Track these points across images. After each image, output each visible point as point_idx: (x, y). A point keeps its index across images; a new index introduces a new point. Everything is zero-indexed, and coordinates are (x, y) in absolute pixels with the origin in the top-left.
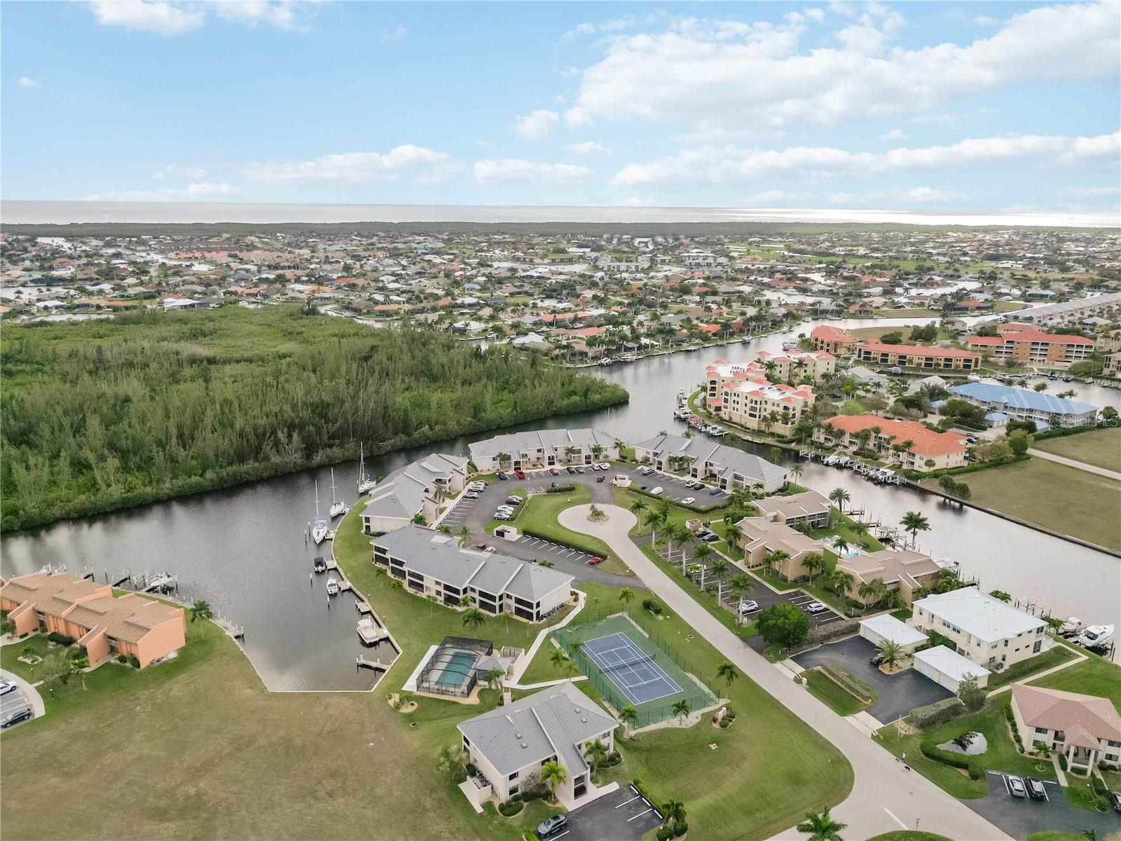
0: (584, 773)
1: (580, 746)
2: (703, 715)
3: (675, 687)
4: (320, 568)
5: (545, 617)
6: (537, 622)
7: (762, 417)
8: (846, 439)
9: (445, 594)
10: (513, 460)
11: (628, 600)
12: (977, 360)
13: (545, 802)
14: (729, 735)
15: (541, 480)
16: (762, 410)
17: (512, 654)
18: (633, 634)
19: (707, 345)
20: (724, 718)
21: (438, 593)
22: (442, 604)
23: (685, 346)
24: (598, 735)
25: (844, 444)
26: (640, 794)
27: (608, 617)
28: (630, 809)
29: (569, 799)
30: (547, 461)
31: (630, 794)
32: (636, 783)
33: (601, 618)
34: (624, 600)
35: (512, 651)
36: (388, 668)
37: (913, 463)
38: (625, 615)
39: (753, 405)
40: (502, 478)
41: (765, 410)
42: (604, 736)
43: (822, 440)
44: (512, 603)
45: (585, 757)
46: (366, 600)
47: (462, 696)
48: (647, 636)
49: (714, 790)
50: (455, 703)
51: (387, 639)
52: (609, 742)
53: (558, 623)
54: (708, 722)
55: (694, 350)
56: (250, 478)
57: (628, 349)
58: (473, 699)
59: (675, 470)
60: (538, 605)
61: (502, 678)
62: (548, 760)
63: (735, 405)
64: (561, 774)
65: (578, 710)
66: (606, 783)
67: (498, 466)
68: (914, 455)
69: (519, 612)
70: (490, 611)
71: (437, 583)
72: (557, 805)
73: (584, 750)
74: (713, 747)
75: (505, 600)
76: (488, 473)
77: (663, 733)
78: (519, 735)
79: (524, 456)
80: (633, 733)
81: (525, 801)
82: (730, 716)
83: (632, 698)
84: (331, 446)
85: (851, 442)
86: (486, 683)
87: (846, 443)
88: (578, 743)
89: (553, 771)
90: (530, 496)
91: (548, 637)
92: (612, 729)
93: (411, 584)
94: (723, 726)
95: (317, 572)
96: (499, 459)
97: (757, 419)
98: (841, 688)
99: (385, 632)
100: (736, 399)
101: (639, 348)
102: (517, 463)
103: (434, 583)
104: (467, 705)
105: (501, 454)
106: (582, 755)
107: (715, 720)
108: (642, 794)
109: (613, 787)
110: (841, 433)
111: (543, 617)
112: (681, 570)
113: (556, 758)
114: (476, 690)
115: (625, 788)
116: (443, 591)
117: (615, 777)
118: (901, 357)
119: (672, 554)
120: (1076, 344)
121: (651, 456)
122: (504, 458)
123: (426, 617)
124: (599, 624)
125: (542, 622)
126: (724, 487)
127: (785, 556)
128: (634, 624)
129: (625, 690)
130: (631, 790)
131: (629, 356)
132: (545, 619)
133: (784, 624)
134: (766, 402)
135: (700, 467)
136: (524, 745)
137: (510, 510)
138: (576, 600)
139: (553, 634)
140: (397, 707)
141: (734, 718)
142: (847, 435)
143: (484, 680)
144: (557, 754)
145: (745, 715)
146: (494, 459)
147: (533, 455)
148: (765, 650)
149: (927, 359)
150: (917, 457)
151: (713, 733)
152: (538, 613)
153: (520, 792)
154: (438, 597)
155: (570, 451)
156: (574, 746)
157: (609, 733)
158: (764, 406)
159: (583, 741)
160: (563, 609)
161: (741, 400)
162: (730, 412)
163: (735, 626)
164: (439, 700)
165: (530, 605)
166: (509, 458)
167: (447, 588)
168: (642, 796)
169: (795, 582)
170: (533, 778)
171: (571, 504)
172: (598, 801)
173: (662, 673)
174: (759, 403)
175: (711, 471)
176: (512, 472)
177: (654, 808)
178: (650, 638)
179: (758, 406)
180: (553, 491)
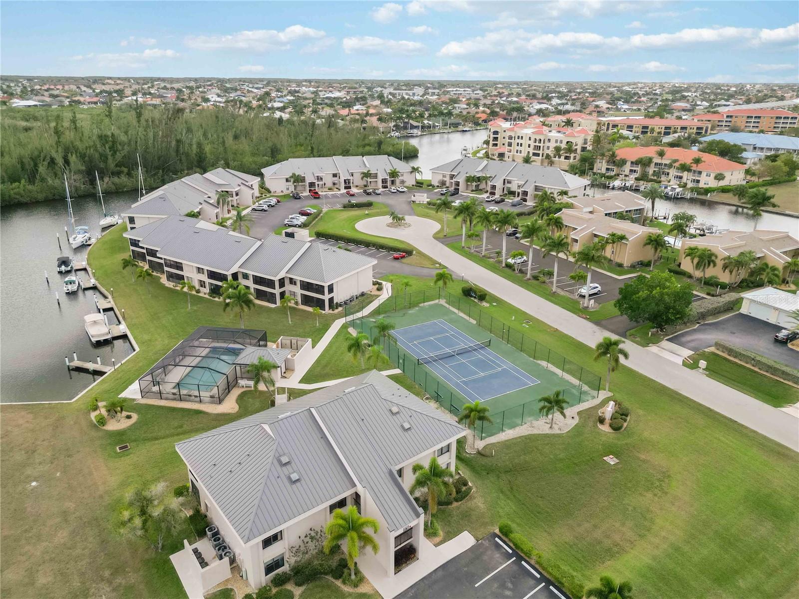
0: (412, 524)
1: (400, 472)
2: (579, 413)
3: (528, 378)
4: (63, 268)
5: (341, 306)
6: (331, 312)
7: (545, 155)
8: (627, 168)
9: (211, 284)
10: (308, 181)
11: (445, 283)
12: (707, 128)
13: (339, 583)
14: (628, 441)
15: (338, 200)
16: (545, 148)
17: (294, 346)
18: (456, 321)
19: (479, 128)
20: (613, 418)
21: (202, 284)
22: (207, 296)
23: (461, 128)
24: (431, 450)
25: (624, 173)
26: (515, 553)
27: (422, 305)
28: (503, 586)
29: (386, 573)
30: (343, 185)
31: (497, 555)
32: (505, 532)
33: (411, 306)
34: (441, 283)
35: (294, 341)
36: (109, 370)
37: (698, 181)
38: (443, 302)
39: (537, 144)
40: (296, 197)
41: (548, 148)
42: (442, 452)
43: (604, 171)
44: (297, 290)
45: (412, 492)
46: (110, 297)
47: (212, 403)
48: (475, 322)
49: (642, 536)
50: (198, 412)
51: (124, 337)
52: (448, 461)
53: (358, 311)
54: (591, 424)
55: (469, 131)
56: (22, 199)
57: (413, 127)
58: (230, 405)
59: (472, 191)
60: (331, 289)
61: (276, 375)
62: (342, 503)
63: (519, 148)
64: (368, 531)
65: (395, 409)
66: (449, 536)
67: (292, 188)
68: (700, 173)
69: (307, 300)
70: (269, 301)
71: (200, 270)
72: (363, 589)
73: (409, 480)
74: (611, 460)
75: (288, 287)
76: (282, 194)
77: (528, 442)
78: (285, 459)
79: (319, 179)
80: (480, 445)
81: (299, 584)
82: (622, 414)
83: (470, 396)
84: (118, 174)
85: (631, 171)
86: (252, 383)
87: (627, 172)
88: (398, 467)
89: (352, 526)
90: (325, 210)
91: (345, 327)
92: (453, 440)
93: (171, 276)
94: (616, 428)
95: (60, 272)
96: (292, 180)
97: (540, 157)
98: (755, 372)
99: (123, 328)
100: (520, 141)
101: (423, 127)
102: (312, 184)
103: (195, 270)
104: (218, 415)
105: (294, 174)
106: (407, 490)
107: (602, 421)
108: (519, 554)
109: (464, 542)
110: (623, 162)
111: (338, 305)
112: (500, 262)
113: (357, 498)
114: (236, 393)
115: (486, 543)
116: (208, 281)
117: (466, 521)
118: (644, 127)
119: (486, 250)
120: (783, 116)
121: (447, 179)
122: (297, 179)
123: (182, 311)
124: (410, 312)
125: (336, 311)
126: (525, 200)
127: (622, 238)
128: (456, 311)
129: (457, 385)
130: (498, 546)
131: (415, 131)
132: (340, 309)
133: (662, 294)
134: (549, 140)
135: (499, 184)
136: (294, 476)
137: (303, 219)
138: (379, 289)
139: (353, 324)
140: (102, 421)
141: (627, 416)
142: (629, 164)
143: (249, 379)
144: (360, 489)
145: (641, 412)
146: (287, 180)
147: (329, 180)
148: (628, 333)
149: (666, 128)
150: (704, 174)
151: (604, 439)
152: (331, 300)
153: (286, 568)
154: (202, 289)
155: (367, 175)
156: (391, 473)
157: (449, 446)
158: (547, 144)
159: (407, 464)
160: (364, 298)
161: (525, 142)
162: (513, 155)
163: (580, 310)
164: (173, 409)
165: (319, 289)
166: (303, 180)
167: (212, 275)
168: (520, 558)
169: (633, 267)
170: (312, 538)
171: (368, 216)
172: (440, 573)
173: (503, 362)
174: (542, 142)
175: (509, 189)
176: (307, 193)
177: (549, 582)
178: (479, 324)
179: (541, 145)
180: (349, 206)
